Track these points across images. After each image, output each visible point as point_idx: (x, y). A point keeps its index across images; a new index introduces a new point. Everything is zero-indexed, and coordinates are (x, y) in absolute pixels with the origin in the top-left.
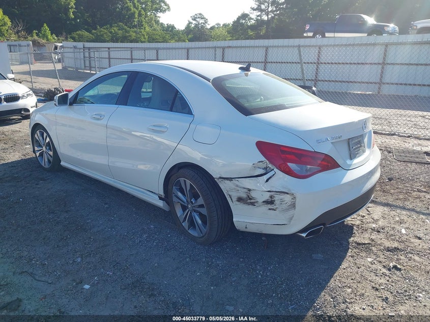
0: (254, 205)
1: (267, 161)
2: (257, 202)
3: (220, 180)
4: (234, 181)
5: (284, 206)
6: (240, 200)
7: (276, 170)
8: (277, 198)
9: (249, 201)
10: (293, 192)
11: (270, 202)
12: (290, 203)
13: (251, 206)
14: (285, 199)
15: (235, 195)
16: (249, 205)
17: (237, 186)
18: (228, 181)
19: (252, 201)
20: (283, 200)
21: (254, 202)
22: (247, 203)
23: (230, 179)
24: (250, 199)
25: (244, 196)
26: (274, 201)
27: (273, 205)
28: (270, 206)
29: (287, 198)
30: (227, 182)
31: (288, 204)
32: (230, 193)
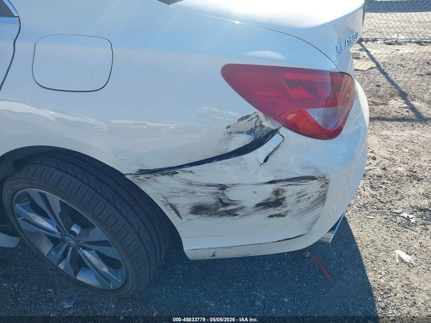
0: (235, 215)
1: (261, 115)
2: (242, 208)
3: (142, 177)
4: (182, 175)
5: (304, 204)
6: (198, 210)
7: (284, 131)
8: (290, 191)
9: (222, 209)
10: (323, 172)
11: (275, 203)
12: (316, 196)
13: (226, 219)
14: (308, 191)
15: (185, 203)
16: (223, 215)
17: (190, 183)
18: (166, 177)
19: (229, 208)
20: (302, 194)
21: (236, 210)
22: (217, 214)
23: (170, 171)
24: (225, 205)
25: (210, 200)
26: (283, 199)
27: (279, 208)
28: (272, 211)
29: (313, 188)
30: (163, 178)
31: (312, 199)
32: (172, 201)
